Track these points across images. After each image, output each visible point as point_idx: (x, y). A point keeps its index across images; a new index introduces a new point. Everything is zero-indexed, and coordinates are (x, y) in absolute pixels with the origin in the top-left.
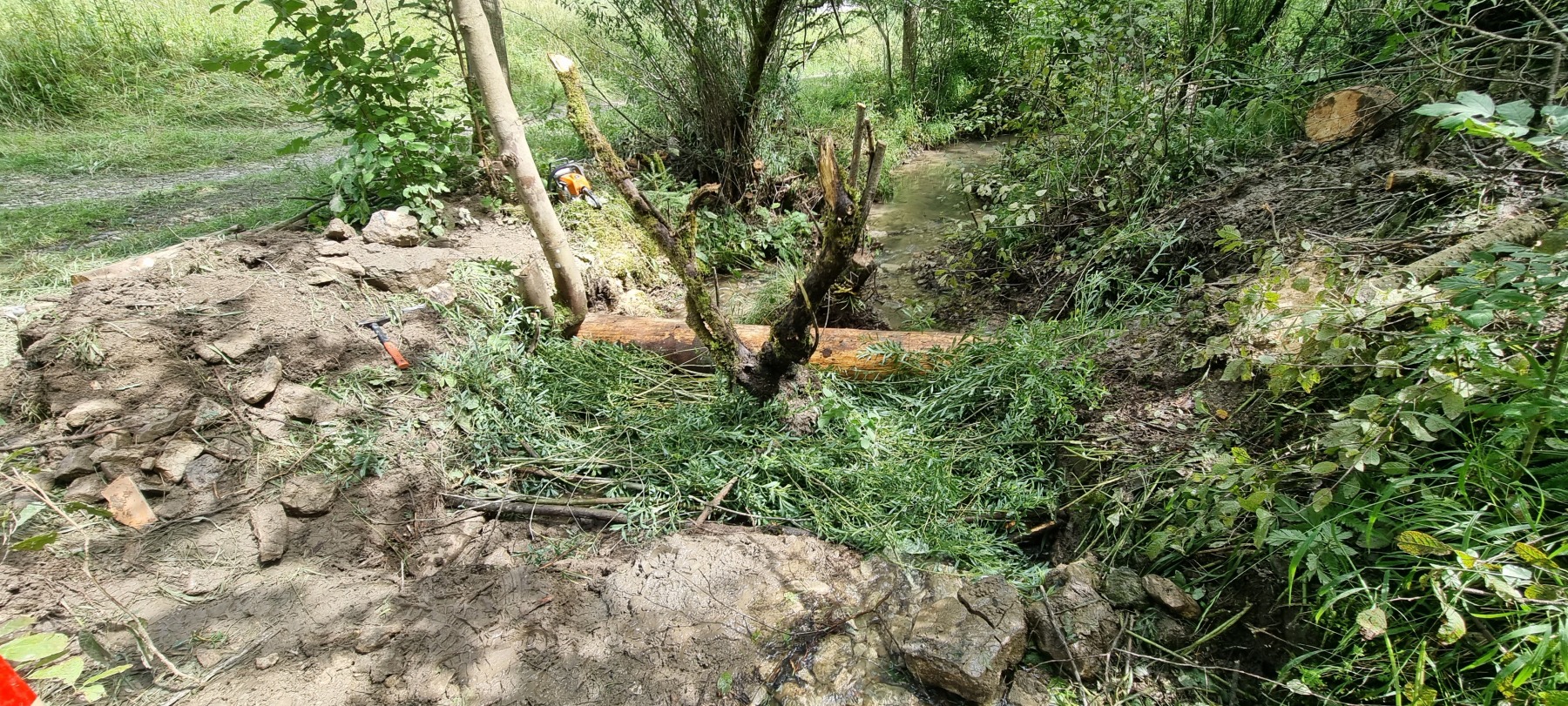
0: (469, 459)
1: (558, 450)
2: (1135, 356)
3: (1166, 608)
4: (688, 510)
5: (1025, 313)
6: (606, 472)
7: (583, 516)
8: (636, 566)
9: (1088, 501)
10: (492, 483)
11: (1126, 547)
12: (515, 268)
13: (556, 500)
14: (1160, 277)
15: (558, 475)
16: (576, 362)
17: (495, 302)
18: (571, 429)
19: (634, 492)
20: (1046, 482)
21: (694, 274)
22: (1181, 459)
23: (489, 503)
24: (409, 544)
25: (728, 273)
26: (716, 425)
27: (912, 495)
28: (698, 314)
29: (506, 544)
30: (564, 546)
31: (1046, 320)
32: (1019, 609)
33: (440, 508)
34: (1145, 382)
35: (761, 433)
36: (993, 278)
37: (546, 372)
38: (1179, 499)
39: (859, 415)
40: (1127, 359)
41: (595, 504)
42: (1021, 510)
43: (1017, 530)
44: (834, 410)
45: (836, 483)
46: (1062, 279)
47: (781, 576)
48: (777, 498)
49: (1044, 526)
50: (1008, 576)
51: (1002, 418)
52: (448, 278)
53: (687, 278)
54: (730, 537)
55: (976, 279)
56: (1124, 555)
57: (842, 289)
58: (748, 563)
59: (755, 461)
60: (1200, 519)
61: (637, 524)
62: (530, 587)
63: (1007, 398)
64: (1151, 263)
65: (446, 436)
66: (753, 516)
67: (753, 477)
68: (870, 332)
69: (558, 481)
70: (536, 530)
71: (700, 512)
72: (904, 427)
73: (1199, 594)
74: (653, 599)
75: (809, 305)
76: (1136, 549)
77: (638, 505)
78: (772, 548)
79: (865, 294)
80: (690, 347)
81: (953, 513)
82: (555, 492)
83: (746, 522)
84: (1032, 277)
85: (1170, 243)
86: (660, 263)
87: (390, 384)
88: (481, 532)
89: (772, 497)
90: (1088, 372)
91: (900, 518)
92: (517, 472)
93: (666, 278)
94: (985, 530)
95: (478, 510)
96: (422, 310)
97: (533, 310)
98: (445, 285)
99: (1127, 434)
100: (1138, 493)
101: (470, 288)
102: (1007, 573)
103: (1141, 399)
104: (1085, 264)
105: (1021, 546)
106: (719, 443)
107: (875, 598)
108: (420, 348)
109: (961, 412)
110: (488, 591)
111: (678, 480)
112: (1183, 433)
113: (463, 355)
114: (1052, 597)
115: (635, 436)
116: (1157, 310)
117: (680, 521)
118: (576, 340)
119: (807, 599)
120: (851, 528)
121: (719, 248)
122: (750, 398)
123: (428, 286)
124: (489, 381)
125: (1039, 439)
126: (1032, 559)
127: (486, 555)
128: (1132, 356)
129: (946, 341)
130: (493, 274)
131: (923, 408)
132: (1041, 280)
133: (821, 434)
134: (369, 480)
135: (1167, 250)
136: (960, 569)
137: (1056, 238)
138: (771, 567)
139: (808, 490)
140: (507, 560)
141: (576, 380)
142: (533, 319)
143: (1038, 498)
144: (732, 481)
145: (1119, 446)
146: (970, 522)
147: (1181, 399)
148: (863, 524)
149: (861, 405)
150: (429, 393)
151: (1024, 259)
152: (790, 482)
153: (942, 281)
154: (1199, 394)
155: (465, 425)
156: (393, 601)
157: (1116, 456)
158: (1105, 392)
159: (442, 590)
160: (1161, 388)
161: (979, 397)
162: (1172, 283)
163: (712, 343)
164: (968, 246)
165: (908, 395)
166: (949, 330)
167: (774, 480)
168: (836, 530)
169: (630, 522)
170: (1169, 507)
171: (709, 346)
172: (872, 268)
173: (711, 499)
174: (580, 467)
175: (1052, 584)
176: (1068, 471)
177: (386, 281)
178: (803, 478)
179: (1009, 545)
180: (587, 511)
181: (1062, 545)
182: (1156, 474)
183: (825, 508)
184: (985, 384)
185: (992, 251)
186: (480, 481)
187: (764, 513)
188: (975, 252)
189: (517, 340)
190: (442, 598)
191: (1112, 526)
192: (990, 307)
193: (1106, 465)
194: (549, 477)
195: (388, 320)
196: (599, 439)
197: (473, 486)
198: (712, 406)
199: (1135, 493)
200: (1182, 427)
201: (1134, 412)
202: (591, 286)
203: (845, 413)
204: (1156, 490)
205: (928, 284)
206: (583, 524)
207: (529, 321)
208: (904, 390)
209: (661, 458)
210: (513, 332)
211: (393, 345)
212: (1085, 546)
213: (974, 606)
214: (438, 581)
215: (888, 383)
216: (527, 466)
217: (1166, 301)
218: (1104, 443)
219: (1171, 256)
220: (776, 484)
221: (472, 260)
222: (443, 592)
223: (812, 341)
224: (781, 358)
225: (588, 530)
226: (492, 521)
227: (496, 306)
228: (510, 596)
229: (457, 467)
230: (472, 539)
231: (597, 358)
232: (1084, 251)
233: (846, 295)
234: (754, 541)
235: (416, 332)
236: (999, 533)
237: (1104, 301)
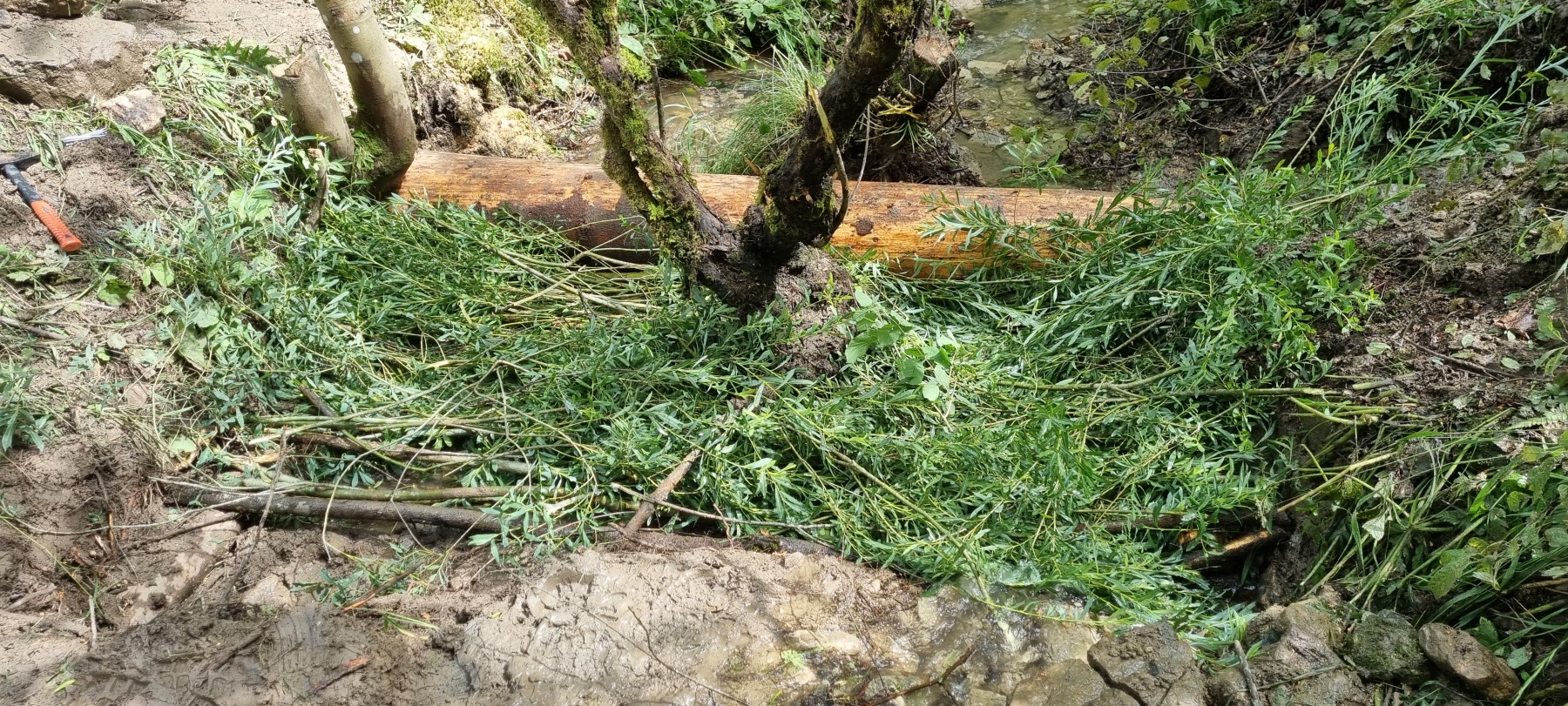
0: (205, 417)
1: (371, 403)
2: (1433, 233)
3: (1458, 682)
4: (610, 509)
5: (1233, 154)
6: (461, 442)
7: (420, 519)
8: (518, 606)
9: (1329, 497)
10: (249, 462)
11: (1394, 576)
12: (274, 61)
13: (370, 492)
14: (1494, 86)
15: (374, 448)
16: (399, 242)
17: (240, 127)
18: (394, 366)
19: (511, 477)
20: (1257, 463)
21: (618, 77)
22: (1504, 422)
23: (245, 497)
24: (100, 568)
25: (680, 76)
26: (660, 358)
27: (1013, 484)
28: (626, 154)
29: (280, 570)
30: (387, 569)
31: (1271, 167)
32: (1196, 682)
33: (156, 505)
34: (1449, 281)
35: (742, 371)
36: (1178, 87)
37: (343, 260)
38: (1496, 493)
39: (920, 341)
40: (1418, 240)
41: (442, 499)
42: (1209, 510)
43: (1199, 548)
44: (874, 332)
45: (876, 461)
46: (1308, 88)
47: (776, 622)
48: (770, 488)
49: (1247, 540)
50: (1179, 624)
51: (1181, 348)
52: (146, 79)
53: (603, 83)
54: (686, 556)
55: (1144, 90)
56: (1390, 590)
57: (894, 109)
58: (719, 599)
59: (730, 422)
60: (1530, 527)
61: (519, 533)
62: (327, 641)
63: (1192, 311)
64: (1479, 57)
65: (160, 376)
66: (727, 519)
67: (728, 450)
68: (944, 189)
69: (372, 457)
70: (334, 543)
71: (632, 512)
72: (1003, 362)
73: (1519, 657)
74: (550, 662)
75: (830, 136)
76: (1413, 581)
77: (520, 500)
78: (761, 575)
79: (936, 117)
80: (609, 214)
81: (1086, 516)
82: (367, 478)
83: (713, 530)
84: (1252, 85)
85: (1517, 19)
86: (554, 55)
87: (48, 279)
88: (233, 549)
89: (762, 486)
90: (1343, 264)
91: (990, 523)
92: (294, 441)
93: (564, 84)
94: (1141, 546)
95: (226, 509)
96: (99, 141)
97: (313, 144)
98: (142, 93)
99: (1408, 377)
100: (1421, 483)
101: (189, 99)
102: (1177, 621)
103: (1439, 313)
104: (1351, 61)
105: (1206, 574)
106: (666, 390)
107: (941, 662)
108: (101, 210)
109: (1106, 337)
110: (252, 647)
111: (594, 455)
112: (1511, 375)
113: (185, 226)
114: (1255, 661)
115: (512, 377)
116: (1484, 148)
117: (596, 528)
118: (398, 201)
119: (822, 663)
120: (903, 541)
121: (664, 29)
122: (723, 308)
123: (109, 96)
124: (237, 277)
125: (1247, 385)
126: (1228, 595)
127: (244, 588)
128: (1429, 234)
129: (1084, 205)
130: (233, 72)
131: (1038, 327)
132: (1268, 90)
133: (852, 375)
134: (21, 453)
135: (1511, 32)
136: (1095, 612)
137: (1301, 11)
138: (759, 607)
139: (827, 473)
140: (285, 598)
141: (401, 275)
142: (313, 160)
143: (1240, 491)
144: (691, 457)
145: (1393, 399)
146: (1116, 532)
147: (1513, 314)
148: (924, 534)
149: (925, 323)
150: (123, 296)
151: (1237, 51)
152: (793, 458)
153: (1081, 94)
154: (1547, 303)
155: (196, 356)
156: (78, 667)
157: (1386, 417)
158: (1374, 300)
159: (167, 647)
160: (1478, 293)
161: (1141, 309)
162: (1516, 97)
163: (651, 207)
164: (1131, 26)
165: (1011, 304)
166: (1090, 186)
167: (765, 455)
168: (876, 544)
169: (505, 530)
170: (1477, 507)
171: (645, 213)
172: (951, 67)
173: (652, 489)
174: (412, 434)
175: (1258, 639)
176: (1298, 441)
177: (27, 84)
178: (817, 453)
179: (1185, 573)
180: (426, 510)
181: (1280, 574)
182: (1457, 449)
183: (857, 506)
184: (1152, 285)
185: (1177, 35)
186: (227, 458)
187: (746, 514)
188: (1143, 37)
189: (285, 199)
190: (167, 662)
191: (1371, 541)
192: (1170, 143)
193: (1367, 431)
194: (356, 451)
195: (36, 160)
196: (444, 382)
197: (215, 468)
198: (653, 324)
199: (1416, 482)
200: (1511, 364)
201: (1424, 337)
202: (423, 100)
203: (895, 336)
204: (1455, 475)
205: (1057, 100)
206: (420, 535)
207: (306, 164)
208: (1005, 296)
209: (561, 417)
210: (276, 183)
211: (48, 206)
212: (1320, 575)
213: (1115, 675)
214: (157, 633)
215: (974, 282)
216: (314, 430)
217: (1502, 132)
218: (1365, 392)
219: (1517, 45)
220: (768, 462)
221: (191, 46)
222: (169, 651)
223: (835, 204)
224: (778, 236)
225: (431, 544)
226: (253, 530)
227: (241, 136)
228: (292, 657)
229: (184, 433)
230: (218, 559)
231: (438, 235)
232: (1352, 35)
233: (902, 119)
234: (729, 563)
235: (88, 181)
236: (1167, 552)
237: (1384, 131)
